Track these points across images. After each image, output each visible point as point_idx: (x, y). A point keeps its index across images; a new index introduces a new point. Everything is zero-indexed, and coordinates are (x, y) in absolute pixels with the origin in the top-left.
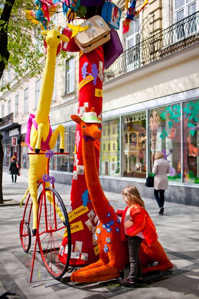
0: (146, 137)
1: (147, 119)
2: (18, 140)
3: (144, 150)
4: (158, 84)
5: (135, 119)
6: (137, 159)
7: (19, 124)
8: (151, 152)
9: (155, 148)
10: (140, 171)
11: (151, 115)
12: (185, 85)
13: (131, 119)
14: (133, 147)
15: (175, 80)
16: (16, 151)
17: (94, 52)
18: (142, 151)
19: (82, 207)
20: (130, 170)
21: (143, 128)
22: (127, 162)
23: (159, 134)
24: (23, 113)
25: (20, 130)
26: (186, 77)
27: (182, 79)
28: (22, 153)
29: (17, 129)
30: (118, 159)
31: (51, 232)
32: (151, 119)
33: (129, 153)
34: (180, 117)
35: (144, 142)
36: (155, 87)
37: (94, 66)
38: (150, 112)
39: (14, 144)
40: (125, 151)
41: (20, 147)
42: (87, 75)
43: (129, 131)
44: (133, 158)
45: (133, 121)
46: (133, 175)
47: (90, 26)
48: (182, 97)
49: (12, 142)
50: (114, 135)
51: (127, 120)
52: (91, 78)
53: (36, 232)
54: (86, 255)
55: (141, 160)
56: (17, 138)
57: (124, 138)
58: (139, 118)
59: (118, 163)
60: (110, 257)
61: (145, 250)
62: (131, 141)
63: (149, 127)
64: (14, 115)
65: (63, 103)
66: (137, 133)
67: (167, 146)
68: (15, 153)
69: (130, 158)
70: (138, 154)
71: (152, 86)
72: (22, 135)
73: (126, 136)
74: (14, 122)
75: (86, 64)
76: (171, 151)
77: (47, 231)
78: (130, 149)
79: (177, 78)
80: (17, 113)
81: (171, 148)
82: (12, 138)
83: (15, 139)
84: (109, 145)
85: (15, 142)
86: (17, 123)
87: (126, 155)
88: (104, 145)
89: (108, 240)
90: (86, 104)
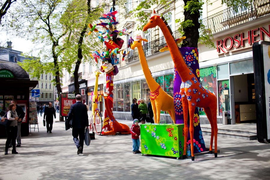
2: (85, 91)
4: (155, 65)
7: (86, 80)
12: (165, 67)
15: (162, 64)
16: (84, 99)
17: (110, 73)
24: (89, 73)
25: (86, 84)
26: (165, 63)
27: (163, 64)
28: (88, 100)
29: (85, 83)
34: (163, 82)
36: (154, 66)
37: (110, 77)
39: (83, 94)
41: (87, 96)
43: (146, 87)
47: (108, 66)
48: (164, 73)
49: (82, 92)
50: (139, 90)
51: (145, 82)
52: (109, 81)
53: (94, 124)
56: (85, 90)
60: (113, 129)
61: (123, 128)
62: (147, 94)
64: (82, 74)
68: (83, 100)
72: (88, 87)
73: (145, 90)
74: (83, 79)
75: (108, 76)
78: (147, 97)
79: (162, 63)
80: (84, 73)
82: (82, 90)
83: (84, 90)
84: (137, 95)
85: (84, 93)
86: (85, 80)
88: (135, 95)
89: (112, 124)
90: (108, 88)
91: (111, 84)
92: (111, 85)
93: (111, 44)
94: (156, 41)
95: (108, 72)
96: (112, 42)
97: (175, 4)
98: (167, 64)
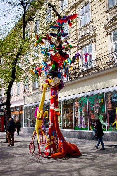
0: (73, 111)
1: (73, 102)
3: (73, 116)
5: (68, 102)
6: (69, 121)
8: (75, 117)
9: (77, 115)
10: (71, 126)
11: (75, 101)
12: (89, 89)
13: (66, 102)
14: (67, 115)
15: (85, 87)
17: (56, 87)
18: (72, 117)
19: (53, 136)
20: (66, 126)
21: (72, 106)
22: (65, 122)
23: (79, 109)
26: (89, 86)
30: (61, 121)
31: (44, 143)
32: (75, 103)
33: (66, 118)
34: (87, 102)
35: (72, 113)
36: (77, 89)
37: (55, 92)
38: (75, 99)
40: (64, 117)
42: (54, 95)
43: (66, 107)
44: (67, 120)
45: (67, 103)
46: (68, 128)
47: (54, 80)
51: (65, 103)
52: (55, 95)
54: (54, 152)
55: (72, 121)
57: (63, 111)
58: (70, 102)
59: (61, 123)
60: (62, 150)
62: (66, 113)
63: (74, 106)
65: (32, 93)
66: (69, 109)
67: (82, 115)
69: (66, 120)
70: (70, 118)
71: (75, 88)
73: (64, 110)
76: (84, 117)
77: (43, 143)
78: (66, 116)
81: (84, 115)
87: (64, 119)
89: (62, 145)
90: (53, 104)
91: (57, 99)
92: (57, 101)
93: (58, 57)
94: (75, 69)
95: (54, 86)
96: (59, 55)
97: (96, 38)
98: (92, 86)
